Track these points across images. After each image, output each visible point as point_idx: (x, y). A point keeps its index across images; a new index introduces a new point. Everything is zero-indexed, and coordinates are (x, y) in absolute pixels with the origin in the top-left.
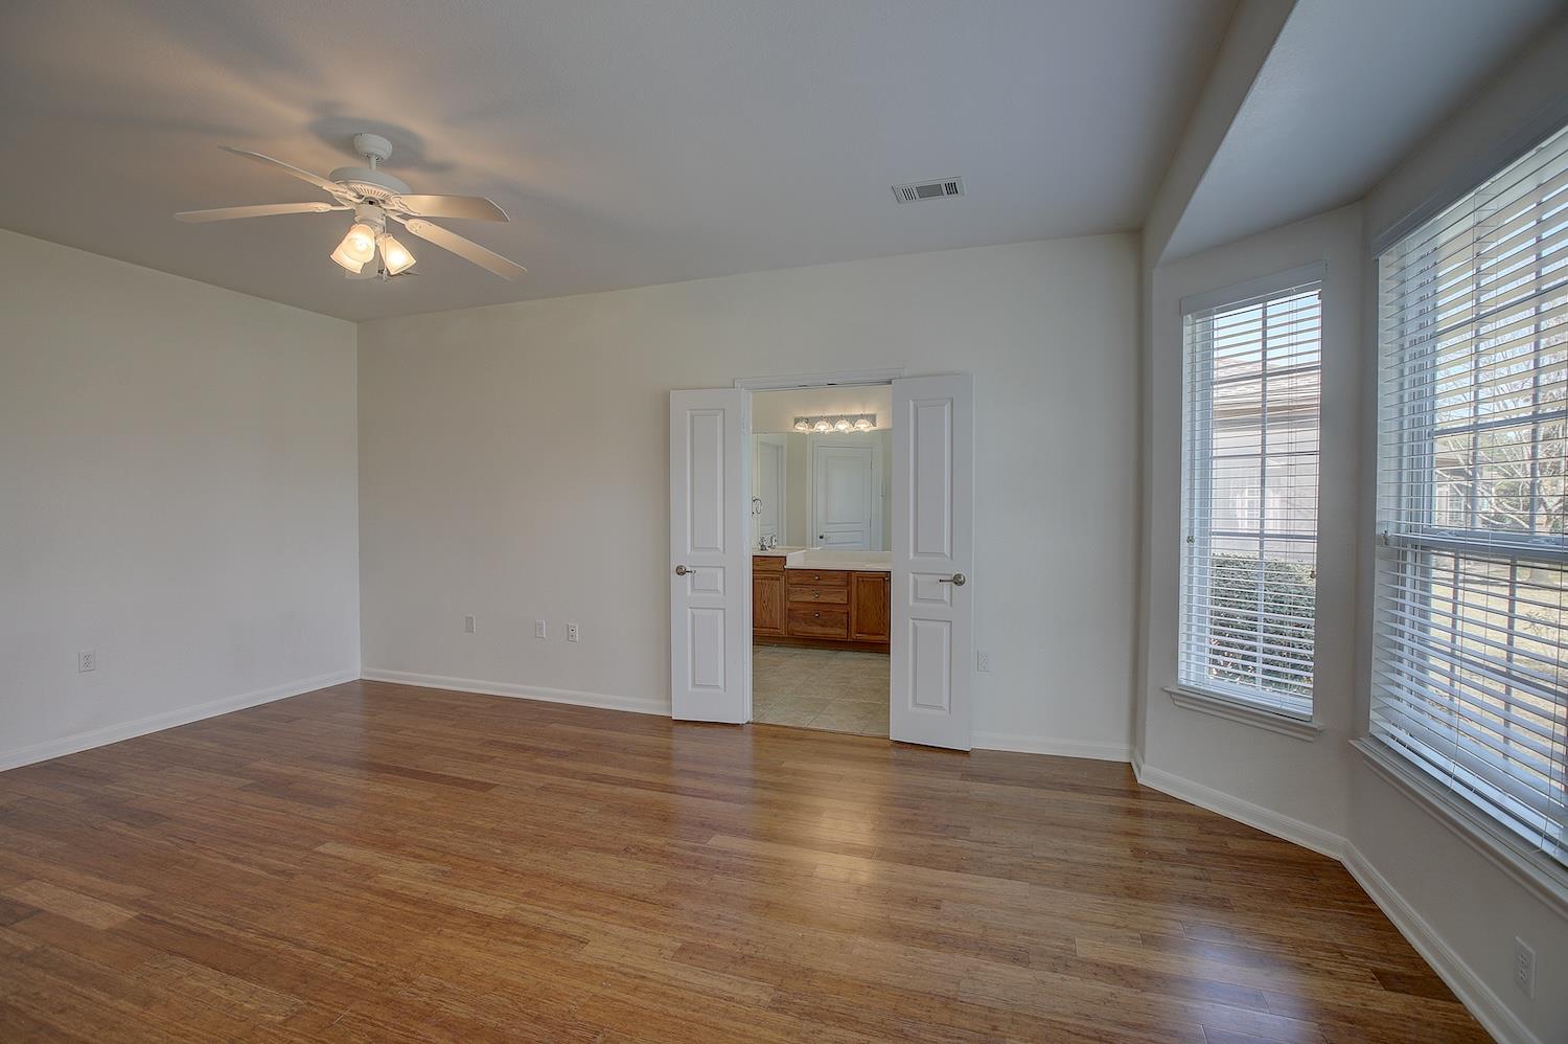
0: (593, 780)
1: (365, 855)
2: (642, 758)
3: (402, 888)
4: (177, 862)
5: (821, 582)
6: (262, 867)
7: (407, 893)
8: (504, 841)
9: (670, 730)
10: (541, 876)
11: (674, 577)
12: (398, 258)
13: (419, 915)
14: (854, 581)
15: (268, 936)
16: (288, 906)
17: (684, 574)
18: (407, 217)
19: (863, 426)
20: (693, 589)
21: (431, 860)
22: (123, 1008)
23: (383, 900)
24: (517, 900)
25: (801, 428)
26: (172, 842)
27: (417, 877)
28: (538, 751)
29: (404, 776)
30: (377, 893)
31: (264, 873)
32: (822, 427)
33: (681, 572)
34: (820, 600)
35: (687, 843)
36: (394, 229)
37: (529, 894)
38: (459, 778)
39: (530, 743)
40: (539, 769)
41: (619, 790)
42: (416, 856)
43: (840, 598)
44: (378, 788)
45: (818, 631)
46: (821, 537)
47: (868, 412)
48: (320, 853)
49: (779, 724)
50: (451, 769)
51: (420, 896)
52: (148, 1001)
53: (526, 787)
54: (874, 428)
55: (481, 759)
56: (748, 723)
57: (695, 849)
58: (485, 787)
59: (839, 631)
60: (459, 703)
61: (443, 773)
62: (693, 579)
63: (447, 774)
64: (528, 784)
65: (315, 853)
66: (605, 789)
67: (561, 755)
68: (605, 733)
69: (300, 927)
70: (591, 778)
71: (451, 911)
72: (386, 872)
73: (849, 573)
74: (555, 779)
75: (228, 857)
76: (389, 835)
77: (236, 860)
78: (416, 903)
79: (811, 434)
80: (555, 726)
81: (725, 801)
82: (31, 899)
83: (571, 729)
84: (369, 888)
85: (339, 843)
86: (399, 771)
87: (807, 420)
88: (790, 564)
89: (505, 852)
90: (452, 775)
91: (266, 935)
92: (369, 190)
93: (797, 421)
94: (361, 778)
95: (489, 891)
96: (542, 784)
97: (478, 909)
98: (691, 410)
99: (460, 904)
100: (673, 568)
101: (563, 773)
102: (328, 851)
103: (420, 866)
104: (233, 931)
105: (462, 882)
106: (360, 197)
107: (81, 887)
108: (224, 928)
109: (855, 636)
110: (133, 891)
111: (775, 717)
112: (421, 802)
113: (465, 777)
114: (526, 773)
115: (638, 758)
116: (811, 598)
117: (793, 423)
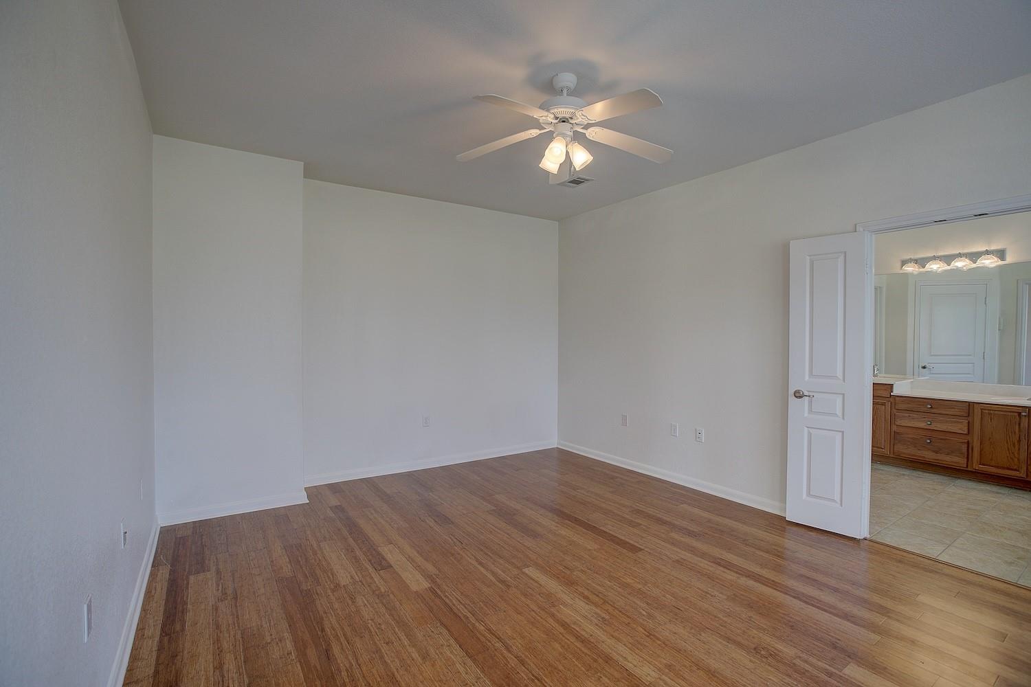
0: (719, 564)
1: (552, 585)
2: (761, 553)
3: (575, 623)
4: (453, 555)
5: (933, 411)
6: (493, 573)
7: (578, 629)
8: (648, 604)
9: (784, 530)
10: (679, 651)
11: (792, 400)
12: (581, 158)
13: (586, 654)
14: (977, 411)
15: (491, 633)
16: (505, 612)
17: (801, 397)
18: (587, 127)
19: (990, 262)
20: (810, 411)
21: (596, 605)
22: (413, 655)
23: (562, 630)
24: (660, 670)
25: (910, 268)
26: (452, 540)
27: (585, 617)
28: (673, 526)
29: (580, 526)
30: (557, 621)
31: (493, 579)
32: (935, 266)
33: (798, 395)
34: (932, 427)
35: (820, 663)
36: (579, 138)
37: (669, 667)
38: (615, 537)
39: (666, 518)
40: (674, 543)
41: (743, 581)
42: (586, 598)
43: (961, 427)
44: (563, 532)
45: (929, 455)
46: (924, 367)
47: (993, 247)
48: (527, 574)
49: (902, 547)
50: (610, 527)
51: (586, 635)
52: (425, 656)
53: (664, 557)
54: (1001, 263)
55: (632, 524)
56: (865, 539)
57: (830, 675)
58: (634, 549)
59: (956, 459)
60: (618, 475)
61: (605, 530)
62: (810, 403)
63: (608, 531)
64: (666, 555)
65: (524, 573)
66: (730, 576)
67: (691, 534)
68: (727, 521)
69: (509, 632)
70: (718, 562)
71: (608, 659)
72: (565, 605)
73: (970, 405)
74: (687, 556)
75: (477, 560)
76: (568, 572)
77: (480, 564)
78: (584, 641)
79: (921, 273)
80: (685, 506)
81: (852, 622)
82: (389, 557)
83: (696, 511)
84: (553, 616)
85: (537, 569)
86: (577, 521)
87: (916, 261)
88: (896, 392)
89: (650, 616)
90: (611, 532)
91: (489, 630)
92: (563, 111)
93: (904, 263)
94: (553, 521)
95: (637, 651)
96: (677, 558)
97: (629, 666)
98: (810, 256)
99: (616, 657)
100: (791, 391)
101: (693, 551)
102: (530, 574)
103: (587, 607)
104: (473, 620)
105: (616, 634)
106: (557, 118)
107: (409, 557)
108: (469, 615)
109: (976, 466)
110: (430, 568)
111: (894, 537)
112: (590, 550)
113: (619, 536)
114: (663, 543)
115: (757, 552)
116: (922, 425)
117: (899, 264)
